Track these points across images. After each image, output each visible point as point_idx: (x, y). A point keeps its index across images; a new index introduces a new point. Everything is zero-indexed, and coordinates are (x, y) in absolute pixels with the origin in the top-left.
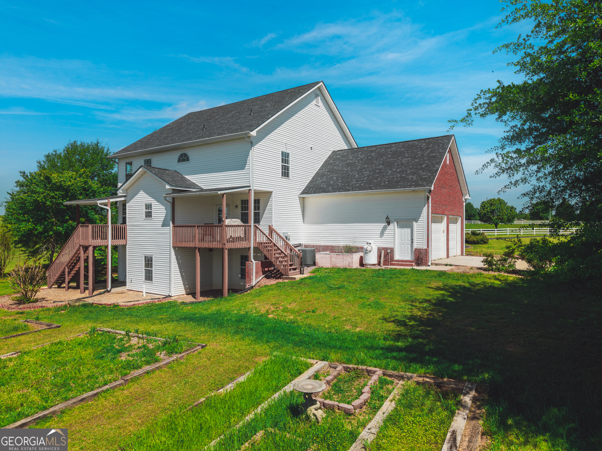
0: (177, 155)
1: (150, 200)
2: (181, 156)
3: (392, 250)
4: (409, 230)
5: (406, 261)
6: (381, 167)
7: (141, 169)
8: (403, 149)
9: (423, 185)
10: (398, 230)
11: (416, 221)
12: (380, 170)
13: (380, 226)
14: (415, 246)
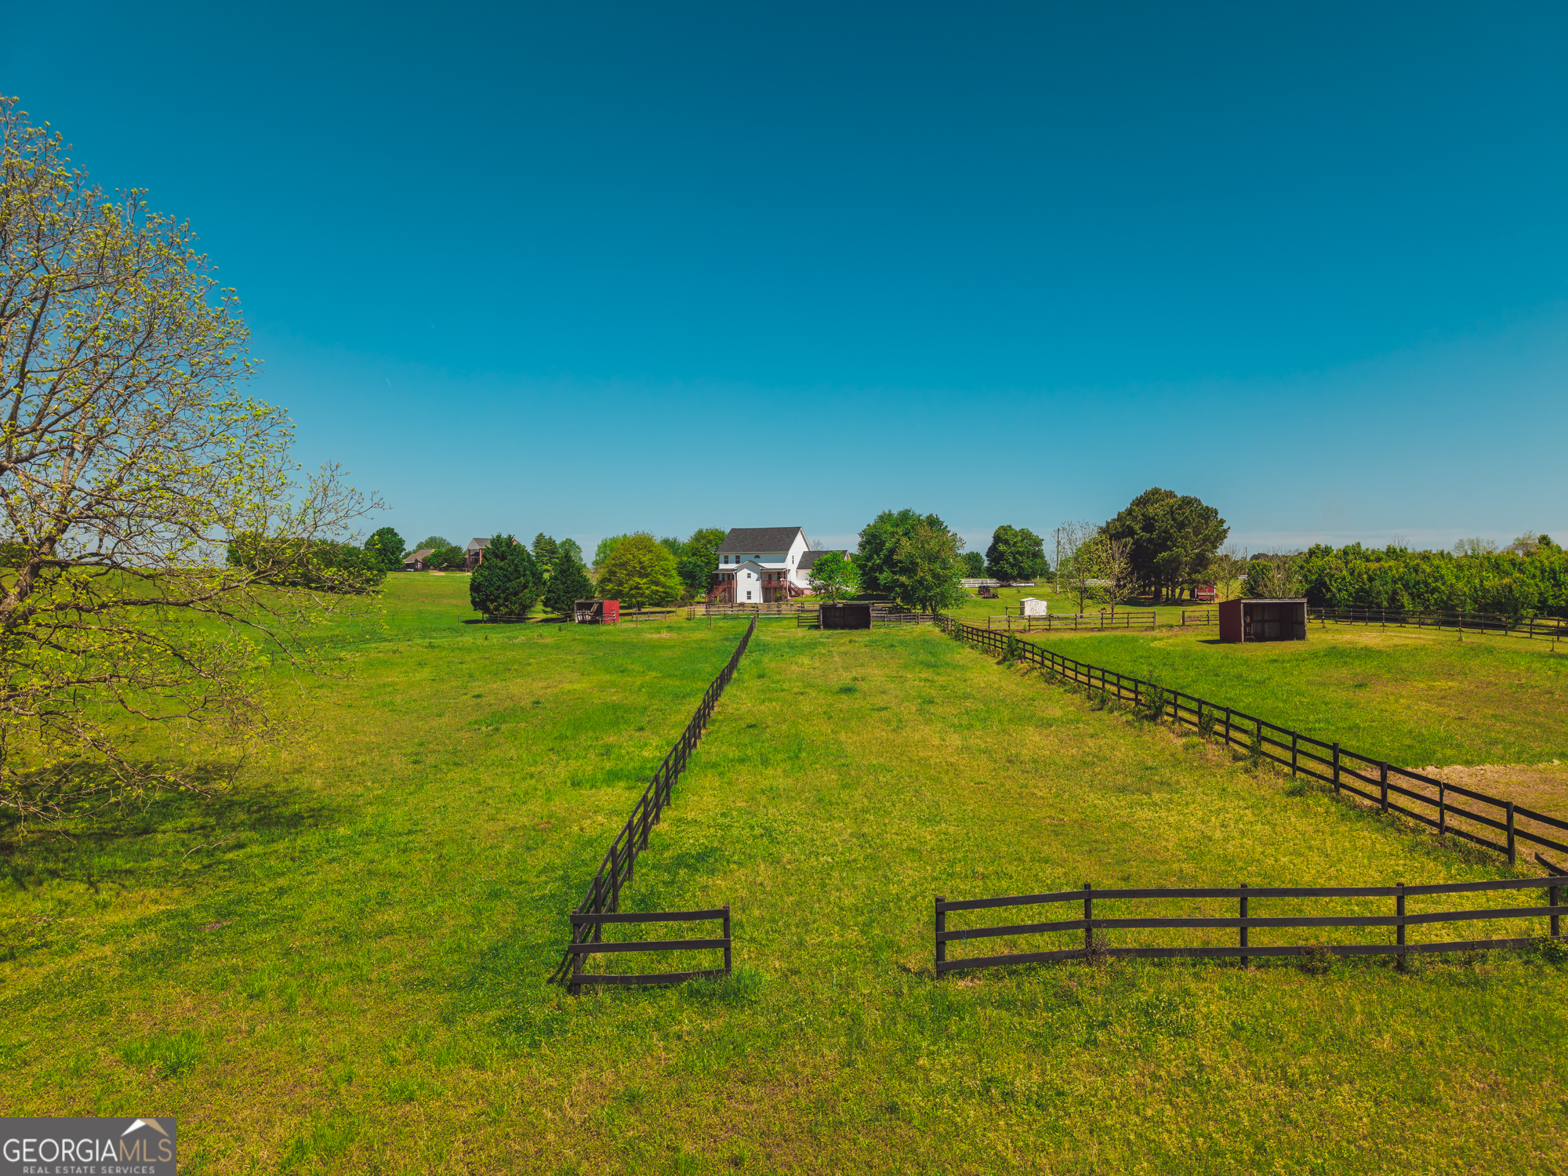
0: (754, 555)
1: (749, 572)
7: (747, 561)
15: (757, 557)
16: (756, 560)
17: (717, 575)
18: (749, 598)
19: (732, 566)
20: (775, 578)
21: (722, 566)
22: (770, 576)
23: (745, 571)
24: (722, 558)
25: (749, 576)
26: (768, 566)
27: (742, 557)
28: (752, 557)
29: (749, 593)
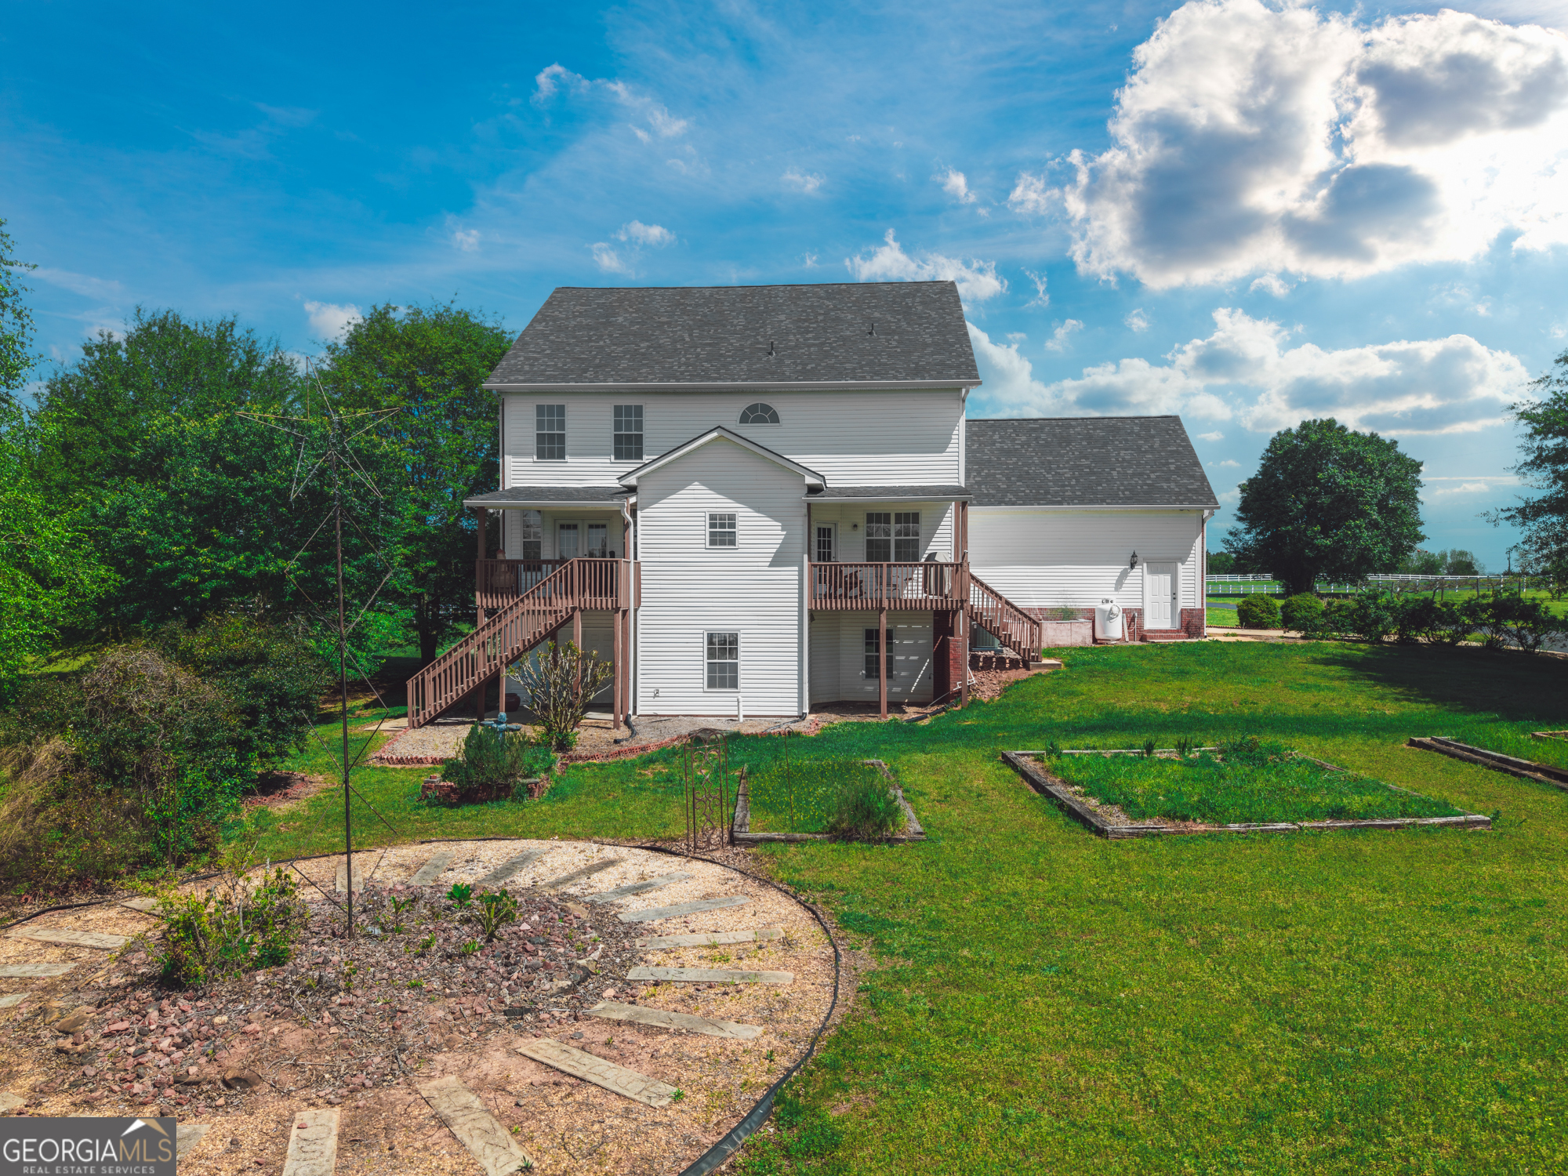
1: (724, 505)
2: (753, 408)
3: (1141, 612)
4: (1168, 578)
5: (1166, 631)
6: (1085, 462)
7: (713, 434)
10: (1147, 577)
11: (1183, 562)
12: (1089, 467)
13: (1115, 571)
14: (1182, 604)
15: (761, 414)
18: (723, 677)
23: (698, 501)
25: (722, 532)
29: (723, 646)
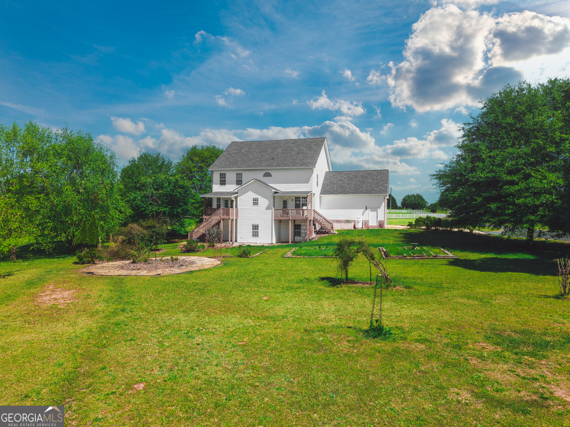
0: (263, 173)
1: (256, 196)
2: (266, 173)
3: (368, 221)
4: (376, 212)
5: (375, 226)
6: (358, 183)
7: (253, 181)
8: (366, 175)
9: (383, 193)
10: (370, 213)
11: (379, 208)
12: (359, 184)
13: (362, 211)
14: (379, 219)
15: (268, 175)
16: (266, 180)
17: (210, 200)
18: (255, 234)
19: (230, 188)
20: (291, 205)
21: (217, 188)
22: (285, 203)
23: (250, 195)
24: (216, 177)
25: (256, 202)
26: (284, 188)
27: (246, 176)
28: (260, 175)
29: (255, 227)
